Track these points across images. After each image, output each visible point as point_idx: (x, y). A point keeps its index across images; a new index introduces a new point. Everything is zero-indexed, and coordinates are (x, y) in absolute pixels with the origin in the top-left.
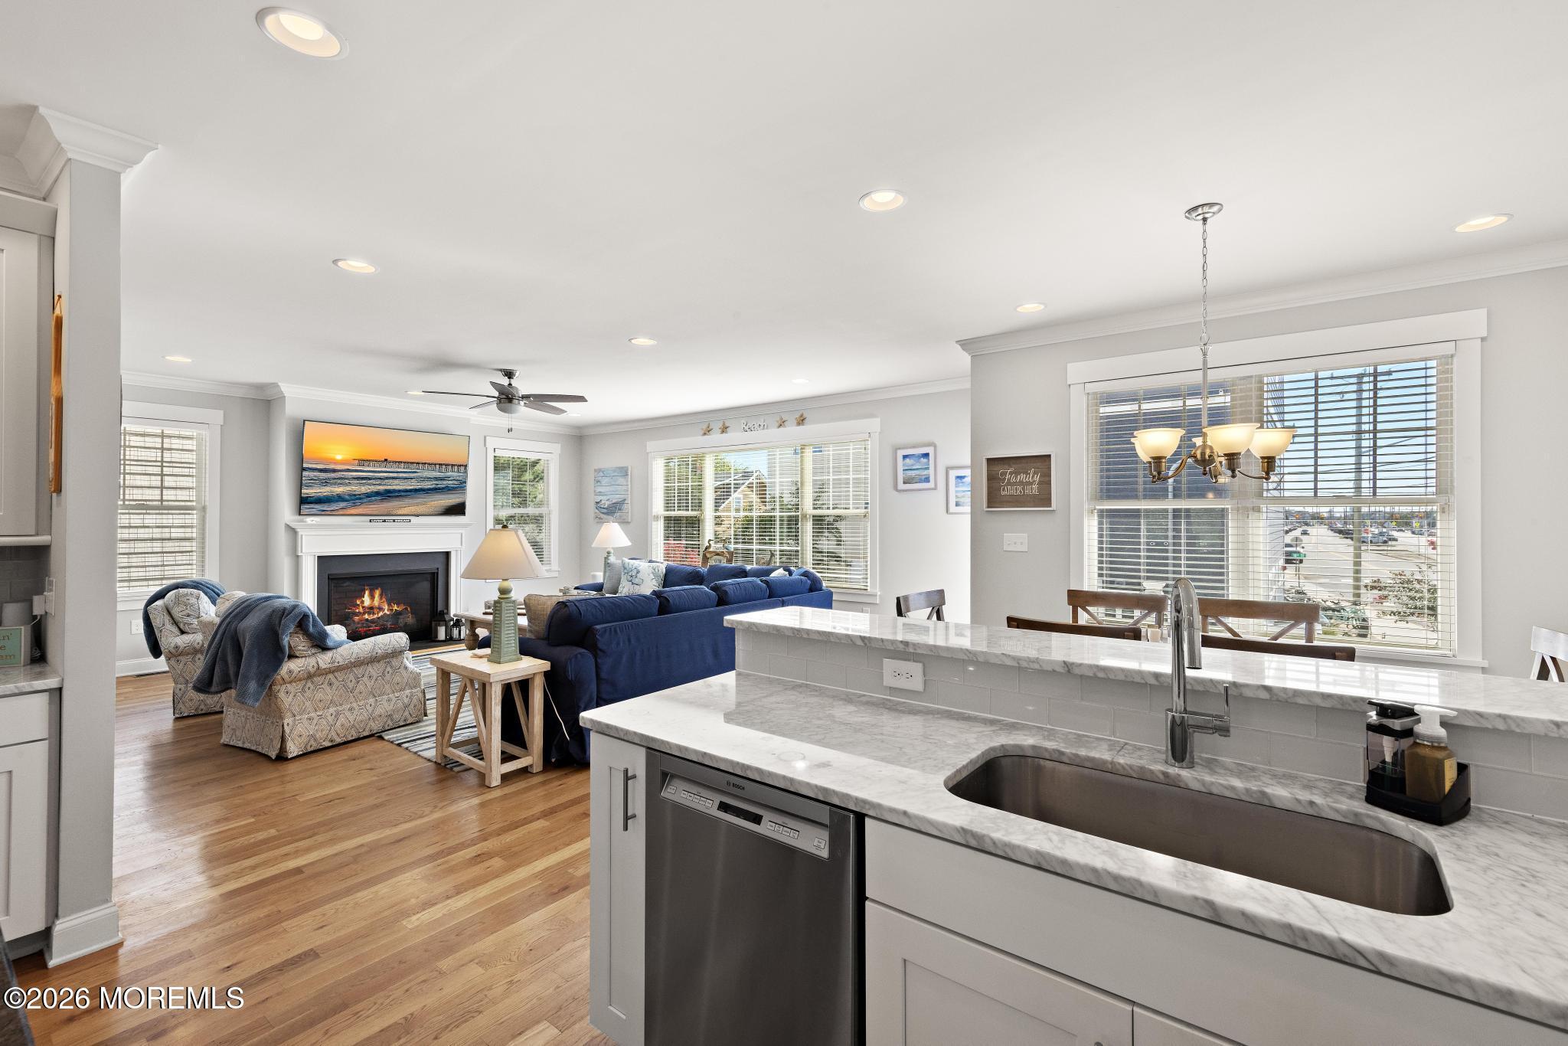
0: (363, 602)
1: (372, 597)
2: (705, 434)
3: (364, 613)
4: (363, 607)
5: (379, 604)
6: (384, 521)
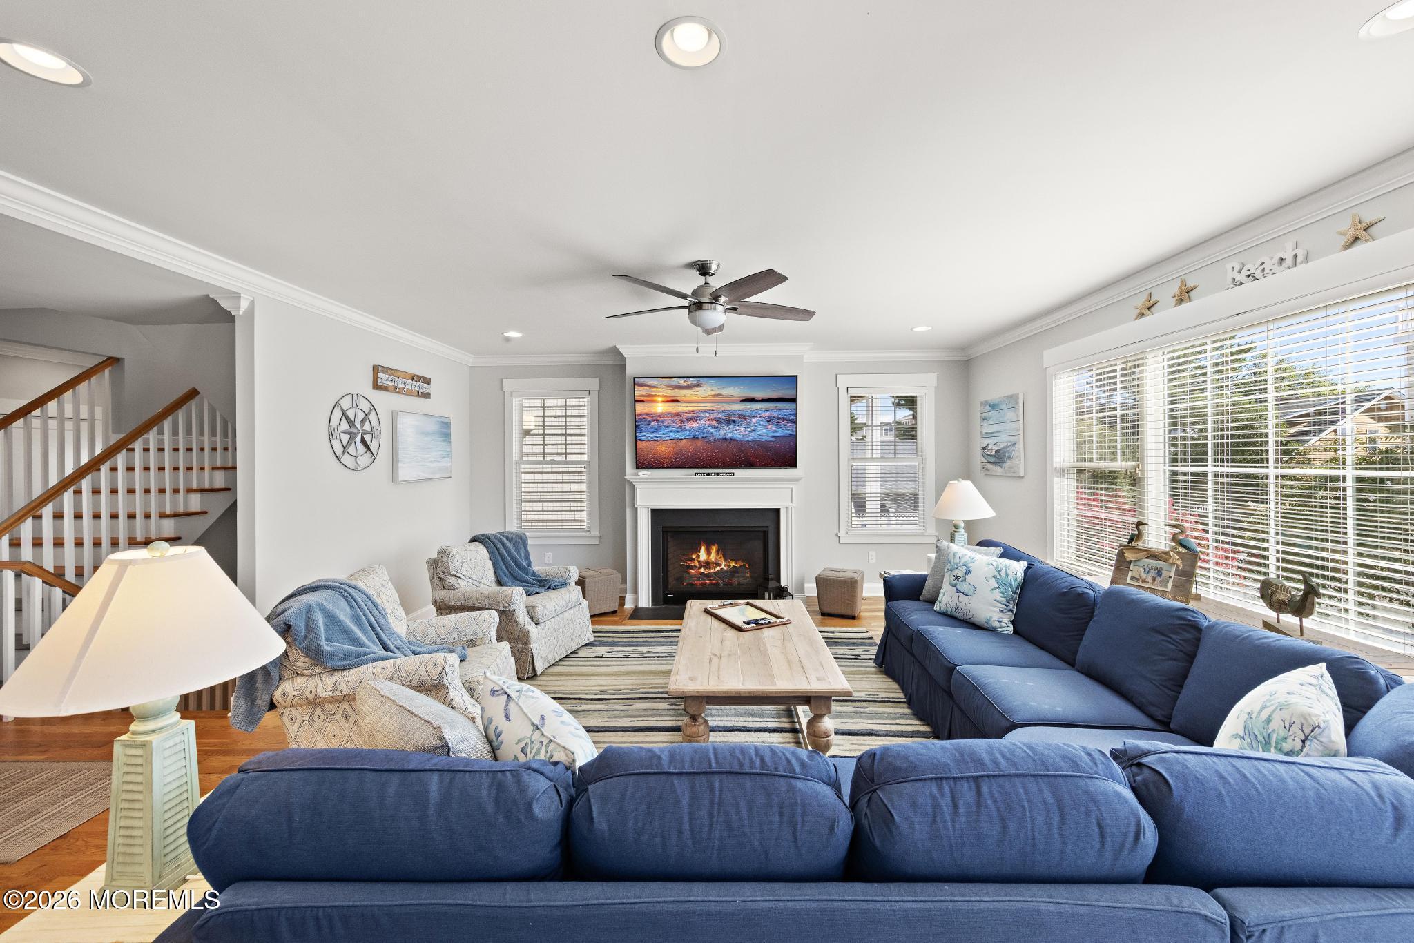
0: (698, 557)
1: (709, 553)
2: (1142, 315)
3: (700, 568)
4: (699, 561)
5: (716, 559)
6: (708, 475)
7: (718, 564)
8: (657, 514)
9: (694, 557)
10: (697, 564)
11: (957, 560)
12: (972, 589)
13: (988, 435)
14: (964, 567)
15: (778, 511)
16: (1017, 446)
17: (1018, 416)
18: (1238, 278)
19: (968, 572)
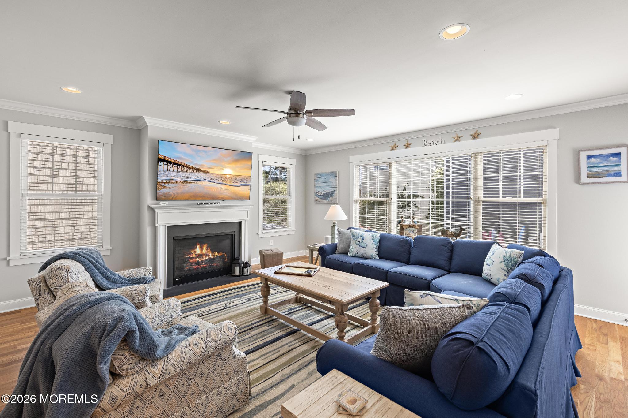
0: (195, 252)
1: (201, 248)
2: (393, 149)
3: (196, 258)
5: (206, 252)
6: (206, 204)
7: (208, 255)
8: (169, 228)
9: (192, 252)
10: (194, 256)
11: (358, 235)
12: (366, 245)
13: (319, 187)
14: (361, 237)
15: (240, 223)
16: (335, 192)
17: (336, 180)
18: (426, 144)
19: (363, 239)
